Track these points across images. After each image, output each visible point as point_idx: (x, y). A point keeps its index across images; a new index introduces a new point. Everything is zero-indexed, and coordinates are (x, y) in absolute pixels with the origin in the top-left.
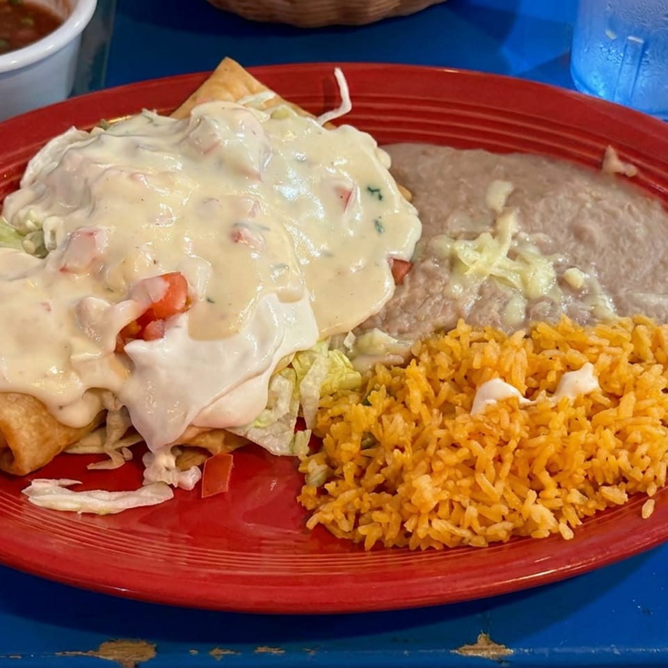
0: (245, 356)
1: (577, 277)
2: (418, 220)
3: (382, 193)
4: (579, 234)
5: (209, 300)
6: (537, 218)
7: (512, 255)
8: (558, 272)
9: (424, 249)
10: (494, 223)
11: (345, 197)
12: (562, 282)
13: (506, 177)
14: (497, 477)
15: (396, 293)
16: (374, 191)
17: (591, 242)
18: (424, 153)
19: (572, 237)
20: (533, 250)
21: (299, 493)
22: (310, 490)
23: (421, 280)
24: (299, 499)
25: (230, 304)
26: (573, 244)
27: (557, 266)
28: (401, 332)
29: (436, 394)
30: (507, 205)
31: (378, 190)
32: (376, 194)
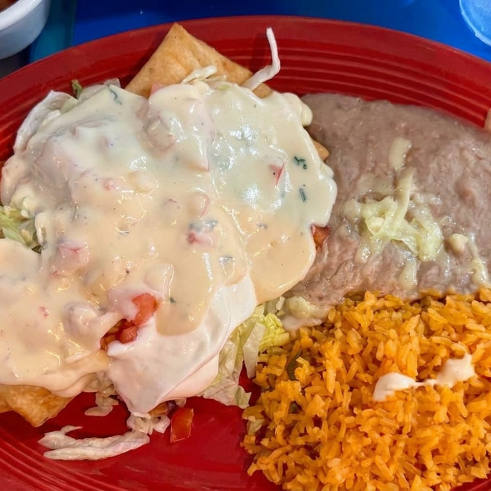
0: (201, 347)
1: (460, 241)
2: (333, 182)
3: (307, 163)
4: (462, 195)
5: (172, 300)
6: (430, 179)
7: (409, 217)
8: (444, 234)
9: (338, 215)
10: (395, 184)
11: (277, 172)
12: (448, 246)
13: (407, 134)
14: (391, 460)
15: (318, 259)
16: (300, 161)
17: (472, 204)
18: (339, 107)
19: (457, 198)
20: (426, 211)
21: (242, 440)
22: (250, 439)
23: (337, 247)
24: (241, 444)
25: (188, 305)
26: (458, 205)
27: (443, 228)
28: (321, 298)
29: (348, 370)
30: (407, 165)
31: (302, 160)
32: (302, 164)
